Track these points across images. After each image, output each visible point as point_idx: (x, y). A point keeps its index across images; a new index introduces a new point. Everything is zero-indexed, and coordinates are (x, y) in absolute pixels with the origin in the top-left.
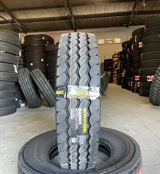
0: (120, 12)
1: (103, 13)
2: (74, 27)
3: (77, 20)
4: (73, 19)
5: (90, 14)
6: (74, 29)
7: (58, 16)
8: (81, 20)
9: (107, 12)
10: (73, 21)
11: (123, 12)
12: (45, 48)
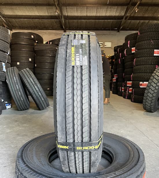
0: (111, 16)
1: (95, 15)
2: (64, 27)
3: (67, 21)
4: (63, 19)
5: (81, 15)
6: (64, 30)
7: (48, 15)
8: (71, 21)
9: (98, 15)
10: (63, 21)
11: (115, 16)
12: (34, 48)
